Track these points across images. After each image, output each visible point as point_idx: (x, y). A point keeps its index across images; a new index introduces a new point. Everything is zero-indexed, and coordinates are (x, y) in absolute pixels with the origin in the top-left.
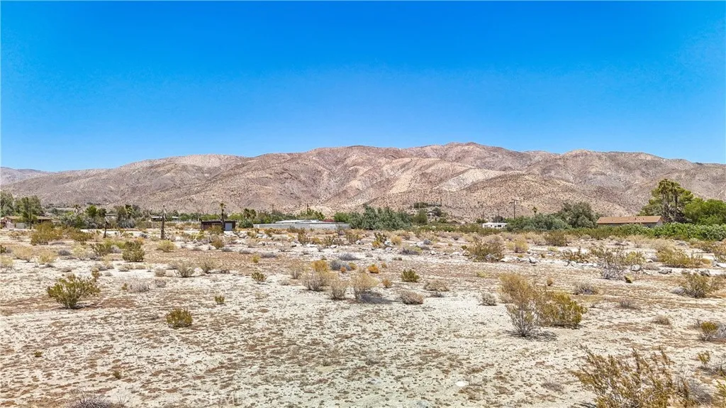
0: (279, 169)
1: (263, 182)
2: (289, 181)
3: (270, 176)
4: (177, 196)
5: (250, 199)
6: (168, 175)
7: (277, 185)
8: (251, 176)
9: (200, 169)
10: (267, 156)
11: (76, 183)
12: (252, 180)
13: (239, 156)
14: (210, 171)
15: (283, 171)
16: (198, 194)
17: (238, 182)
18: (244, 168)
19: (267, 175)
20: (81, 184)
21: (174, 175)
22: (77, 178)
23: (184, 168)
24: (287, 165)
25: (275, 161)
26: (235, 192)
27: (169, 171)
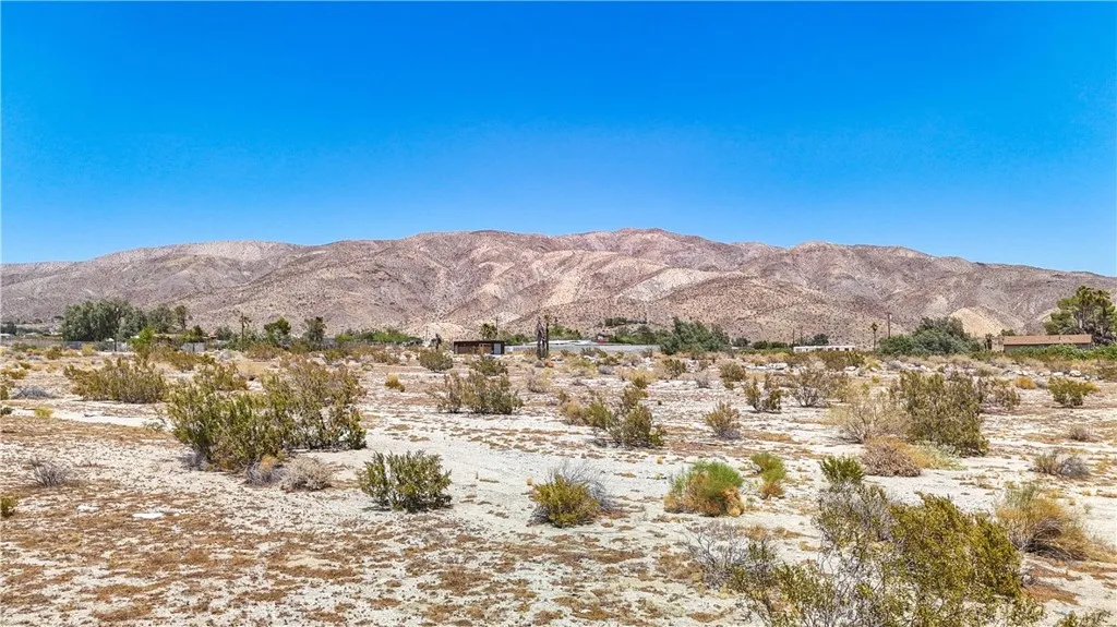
0: (369, 265)
1: (348, 285)
2: (386, 283)
3: (356, 276)
4: (211, 306)
5: (329, 311)
6: (186, 271)
7: (370, 290)
8: (327, 275)
9: (235, 264)
10: (342, 244)
11: (28, 284)
12: (328, 282)
13: (293, 243)
14: (250, 267)
15: (376, 268)
16: (246, 304)
17: (307, 285)
18: (312, 263)
19: (352, 275)
20: (37, 285)
21: (193, 272)
22: (27, 277)
23: (210, 262)
24: (381, 259)
25: (360, 253)
26: (304, 301)
27: (185, 267)
